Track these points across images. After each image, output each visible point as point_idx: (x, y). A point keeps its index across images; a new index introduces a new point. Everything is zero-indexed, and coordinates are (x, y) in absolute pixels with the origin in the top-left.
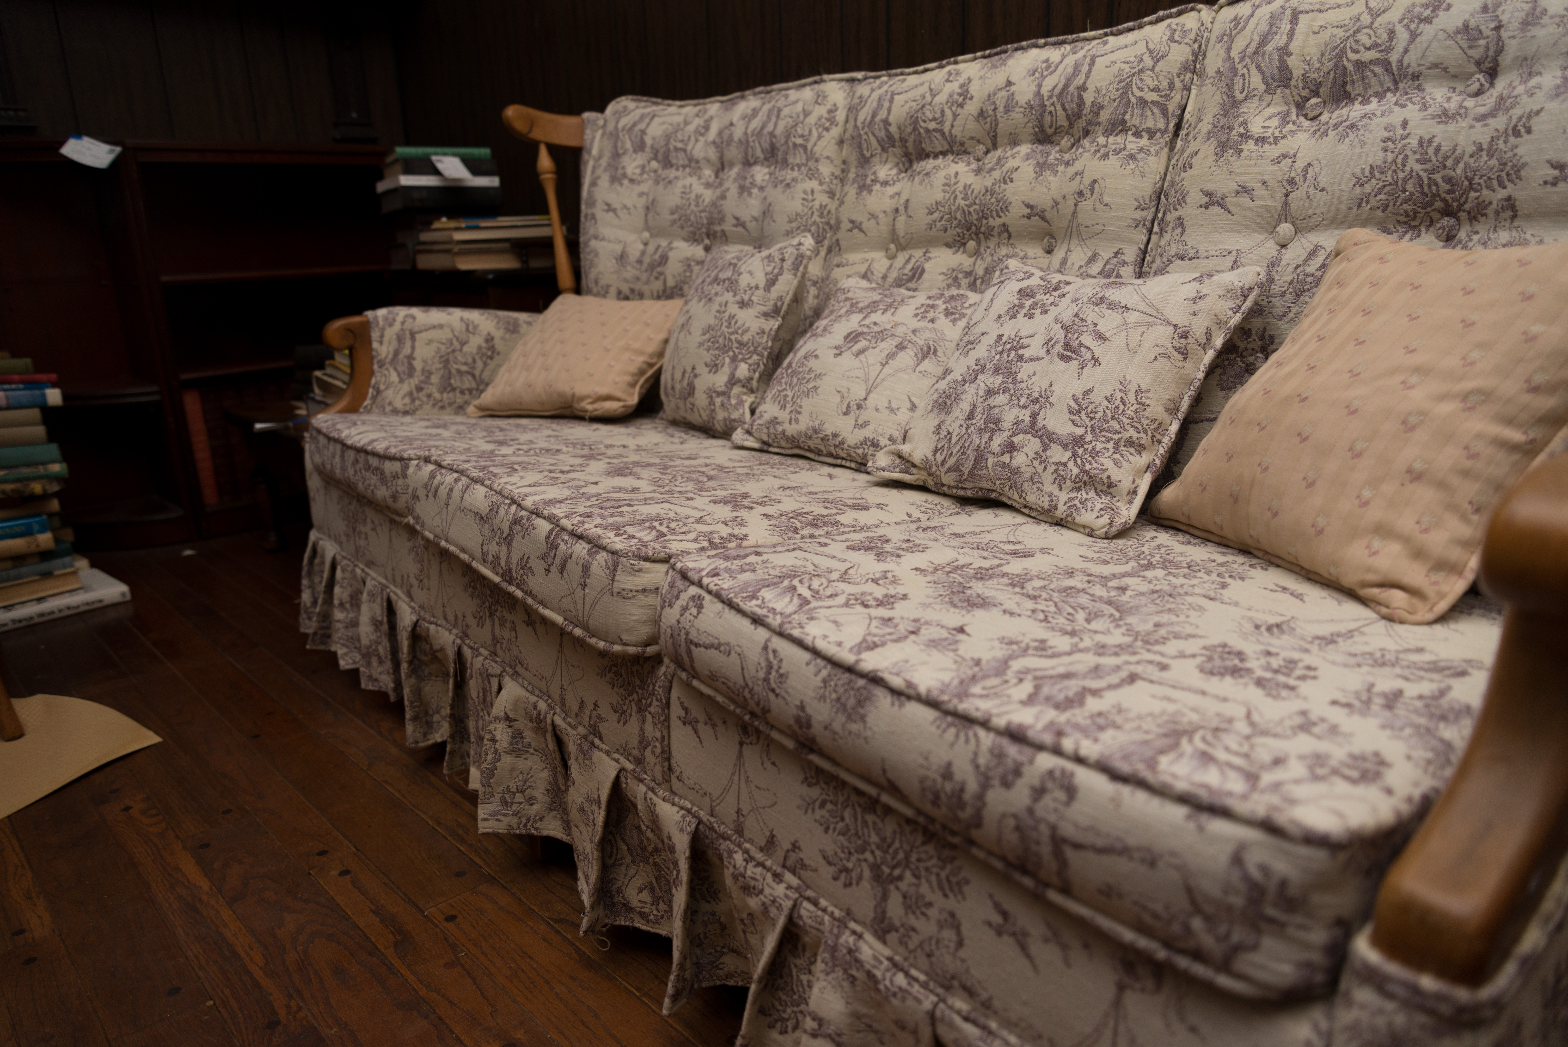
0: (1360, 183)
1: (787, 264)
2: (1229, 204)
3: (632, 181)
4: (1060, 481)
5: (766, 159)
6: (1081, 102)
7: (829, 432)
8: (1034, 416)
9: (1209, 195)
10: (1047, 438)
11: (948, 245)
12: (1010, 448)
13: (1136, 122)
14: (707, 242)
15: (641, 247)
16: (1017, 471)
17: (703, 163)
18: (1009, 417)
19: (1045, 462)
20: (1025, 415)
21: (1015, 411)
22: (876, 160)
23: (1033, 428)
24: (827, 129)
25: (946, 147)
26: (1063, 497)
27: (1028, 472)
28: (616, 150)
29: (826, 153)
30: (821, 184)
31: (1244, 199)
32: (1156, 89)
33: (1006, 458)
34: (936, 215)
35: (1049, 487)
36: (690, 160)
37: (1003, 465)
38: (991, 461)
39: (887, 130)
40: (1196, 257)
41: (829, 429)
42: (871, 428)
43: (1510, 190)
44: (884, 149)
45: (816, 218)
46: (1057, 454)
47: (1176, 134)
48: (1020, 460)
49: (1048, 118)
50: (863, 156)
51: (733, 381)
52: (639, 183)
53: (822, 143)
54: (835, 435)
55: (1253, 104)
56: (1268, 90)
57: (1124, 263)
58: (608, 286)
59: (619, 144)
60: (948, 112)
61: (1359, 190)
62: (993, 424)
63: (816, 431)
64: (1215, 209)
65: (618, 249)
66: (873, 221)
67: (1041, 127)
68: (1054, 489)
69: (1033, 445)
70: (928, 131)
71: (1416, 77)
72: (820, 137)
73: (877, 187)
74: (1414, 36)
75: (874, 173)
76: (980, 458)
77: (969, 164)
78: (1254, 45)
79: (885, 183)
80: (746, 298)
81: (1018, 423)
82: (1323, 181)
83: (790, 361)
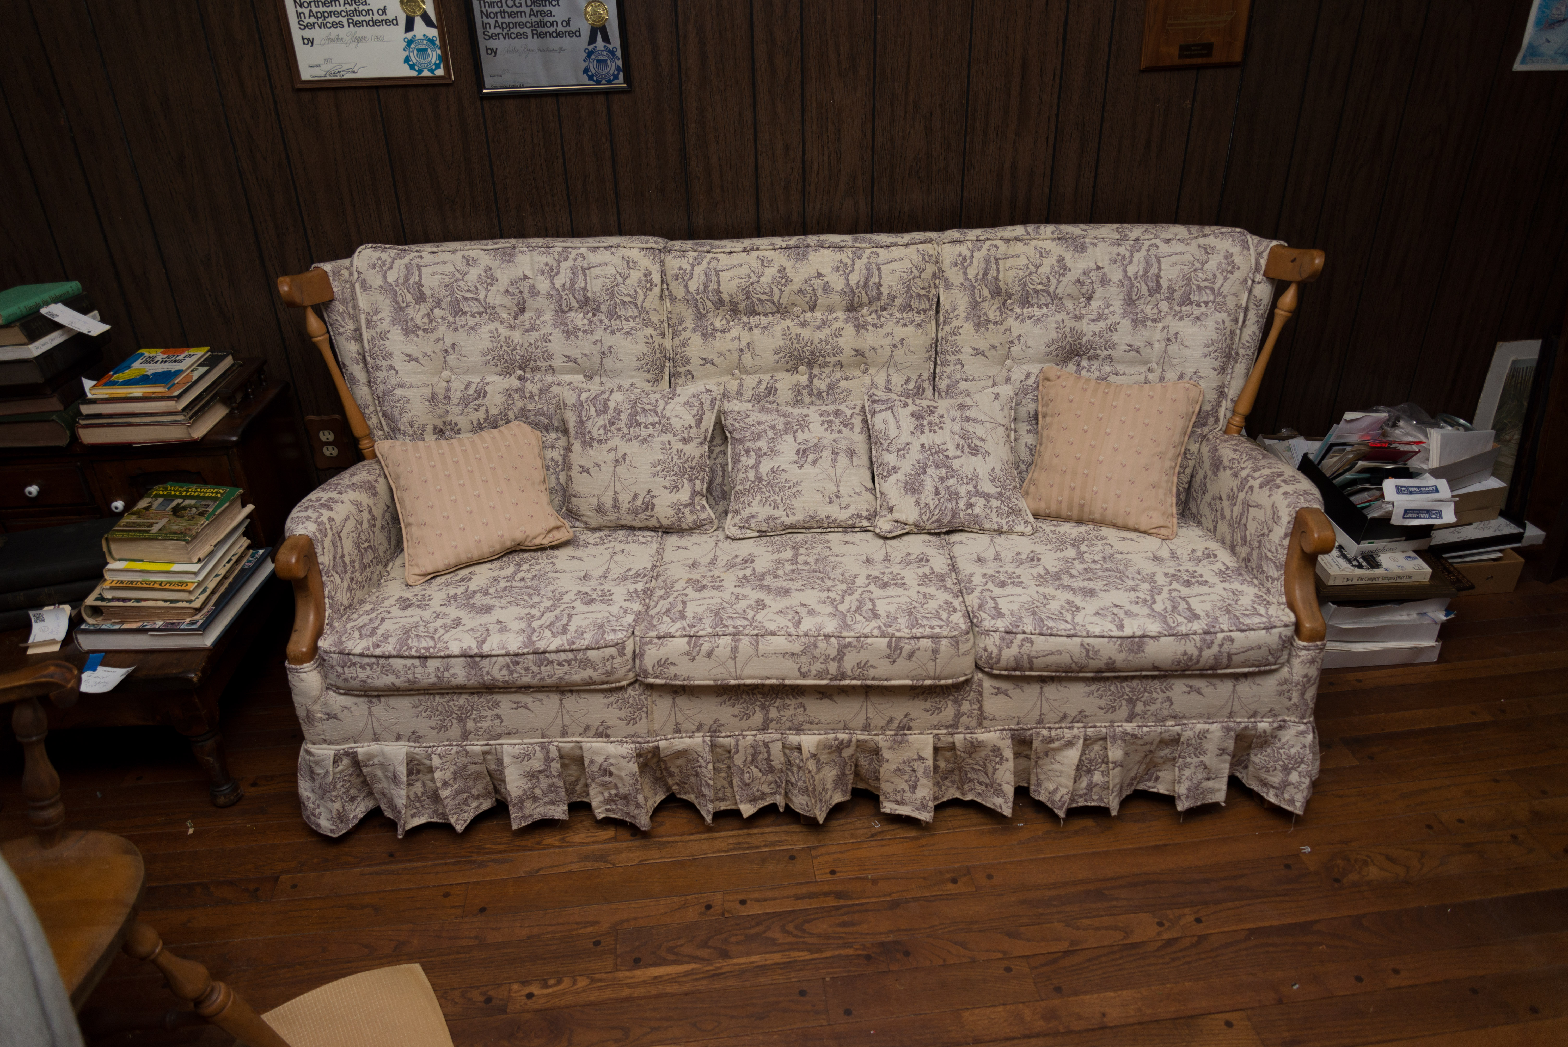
0: (1048, 346)
1: (706, 407)
2: (987, 354)
3: (425, 330)
4: (1000, 515)
5: (580, 307)
6: (880, 293)
7: (823, 516)
8: (975, 487)
9: (976, 350)
10: (987, 496)
11: (787, 371)
12: (971, 506)
13: (917, 305)
14: (520, 372)
15: (445, 384)
16: (977, 516)
17: (498, 310)
18: (963, 490)
19: (990, 508)
20: (970, 487)
21: (964, 487)
22: (710, 315)
23: (977, 493)
24: (651, 290)
25: (775, 309)
26: (1004, 522)
27: (983, 515)
28: (398, 304)
29: (653, 307)
30: (655, 329)
31: (993, 351)
32: (923, 288)
33: (970, 511)
34: (781, 355)
35: (995, 519)
36: (486, 307)
37: (969, 515)
38: (962, 514)
39: (720, 297)
40: (974, 380)
41: (823, 515)
42: (853, 507)
43: (1110, 352)
44: (716, 308)
45: (658, 354)
46: (995, 503)
47: (937, 312)
48: (977, 510)
49: (856, 299)
50: (700, 313)
51: (694, 494)
52: (432, 331)
53: (649, 300)
54: (828, 517)
55: (986, 304)
56: (992, 298)
57: (924, 381)
58: (424, 426)
59: (400, 299)
60: (775, 289)
61: (1048, 349)
62: (954, 496)
63: (812, 518)
64: (980, 357)
65: (428, 392)
66: (722, 358)
67: (852, 304)
68: (999, 519)
69: (981, 502)
70: (760, 300)
71: (1061, 299)
72: (646, 296)
73: (718, 334)
74: (1059, 282)
75: (712, 324)
76: (955, 514)
77: (793, 320)
78: (981, 274)
79: (723, 331)
80: (686, 436)
81: (969, 492)
82: (1029, 343)
83: (756, 476)
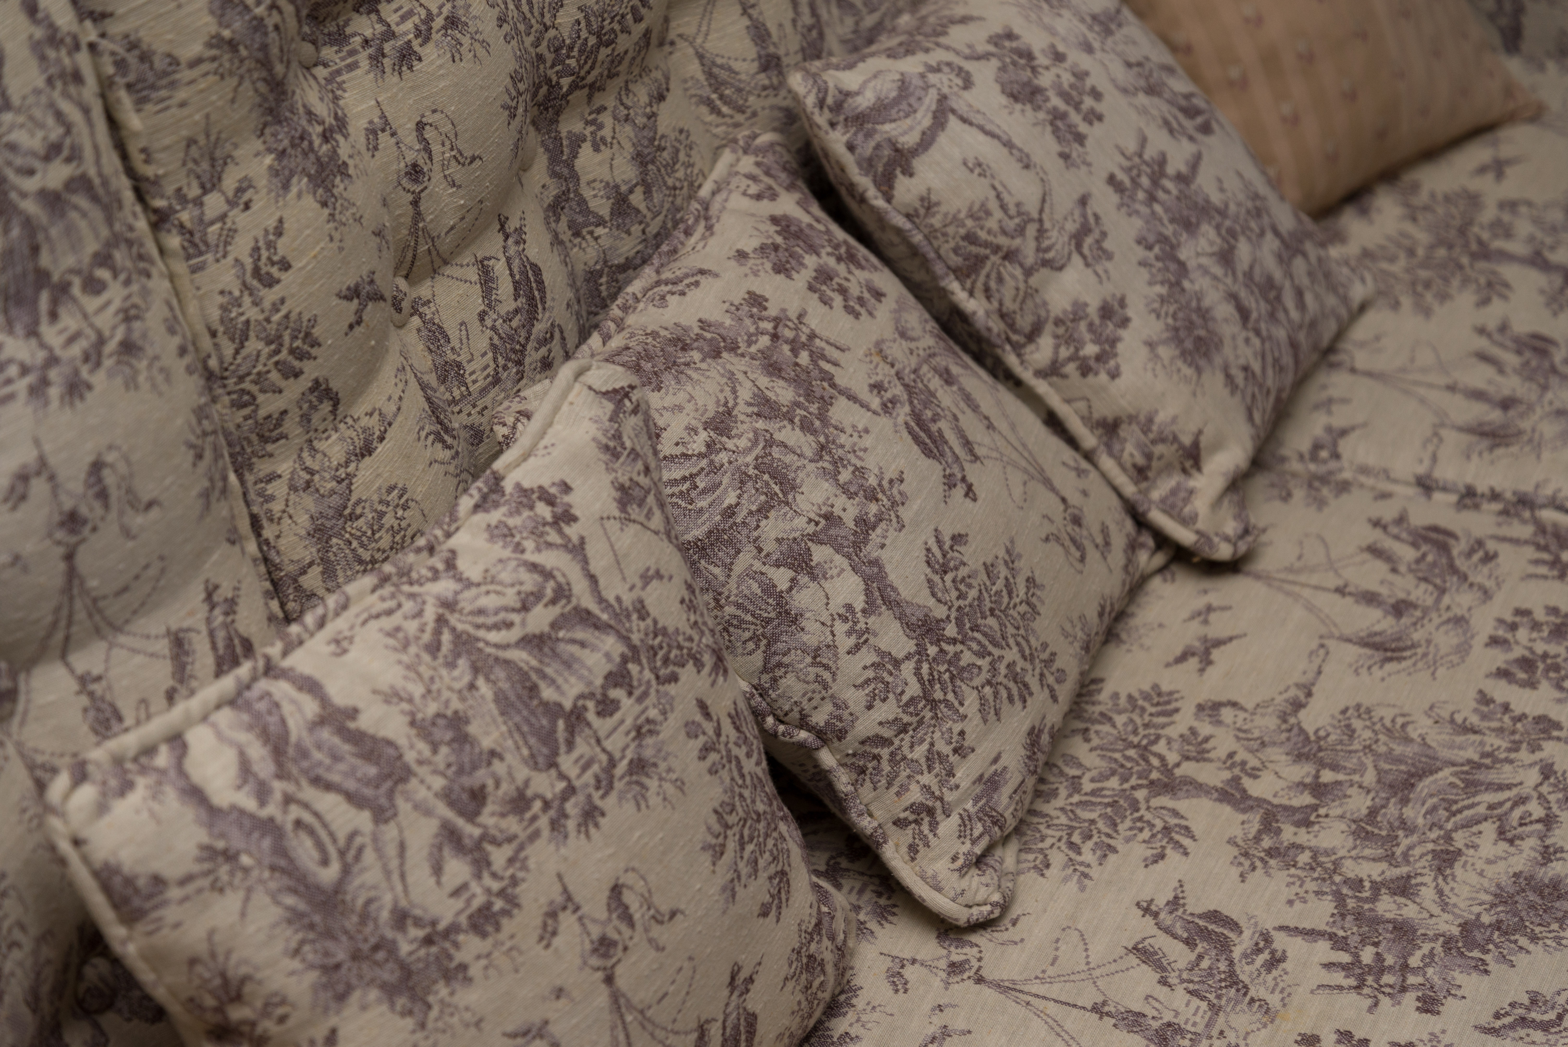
83: (908, 626)
